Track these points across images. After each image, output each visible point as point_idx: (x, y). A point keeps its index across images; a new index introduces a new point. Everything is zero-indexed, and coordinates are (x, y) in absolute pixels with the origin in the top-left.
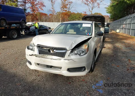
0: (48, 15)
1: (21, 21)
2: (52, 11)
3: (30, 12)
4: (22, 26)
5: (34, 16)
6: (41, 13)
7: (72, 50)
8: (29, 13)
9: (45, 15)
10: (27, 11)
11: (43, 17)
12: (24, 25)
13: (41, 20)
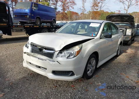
0: (79, 14)
1: (52, 20)
2: (82, 10)
3: (61, 11)
4: (53, 25)
5: (64, 15)
6: (73, 12)
7: (60, 51)
8: (59, 11)
9: (77, 14)
10: (57, 10)
11: (74, 16)
12: (54, 24)
13: (71, 19)
